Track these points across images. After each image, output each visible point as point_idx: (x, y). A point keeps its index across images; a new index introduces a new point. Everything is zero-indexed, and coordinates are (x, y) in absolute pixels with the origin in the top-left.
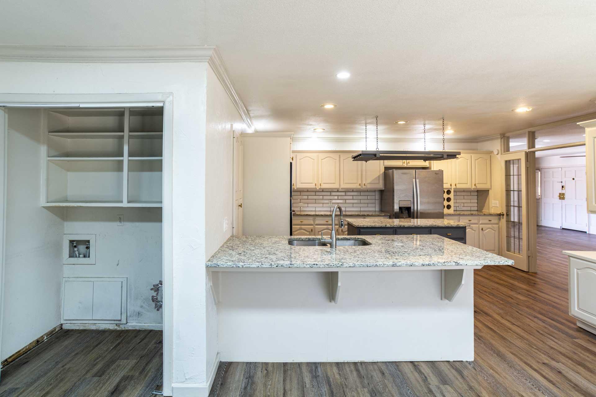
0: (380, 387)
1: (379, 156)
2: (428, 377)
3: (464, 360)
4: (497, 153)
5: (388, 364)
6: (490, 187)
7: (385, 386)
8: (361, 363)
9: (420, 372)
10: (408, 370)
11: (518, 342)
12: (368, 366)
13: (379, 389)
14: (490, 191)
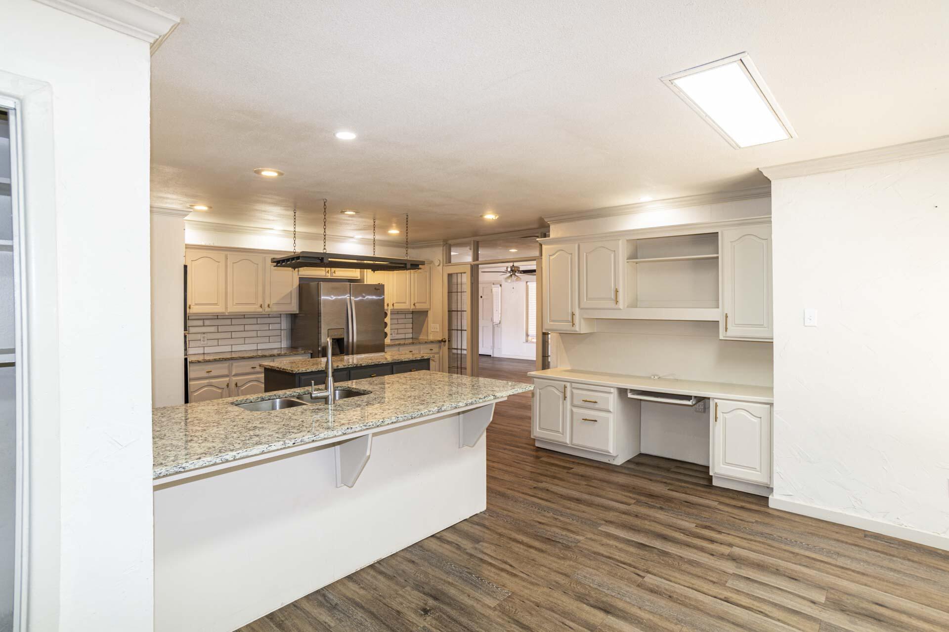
0: (421, 577)
1: (328, 262)
2: (459, 544)
3: (478, 512)
4: (437, 264)
5: (409, 549)
6: (429, 307)
7: (426, 574)
8: (379, 562)
9: (449, 543)
10: (434, 545)
11: (506, 477)
12: (390, 562)
13: (422, 580)
14: (429, 312)
